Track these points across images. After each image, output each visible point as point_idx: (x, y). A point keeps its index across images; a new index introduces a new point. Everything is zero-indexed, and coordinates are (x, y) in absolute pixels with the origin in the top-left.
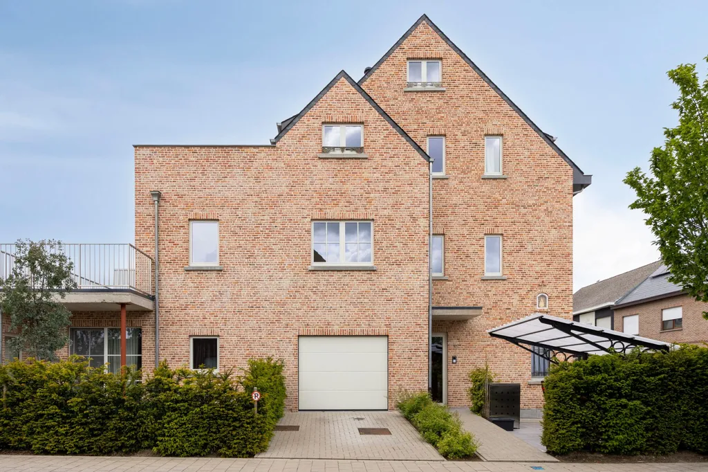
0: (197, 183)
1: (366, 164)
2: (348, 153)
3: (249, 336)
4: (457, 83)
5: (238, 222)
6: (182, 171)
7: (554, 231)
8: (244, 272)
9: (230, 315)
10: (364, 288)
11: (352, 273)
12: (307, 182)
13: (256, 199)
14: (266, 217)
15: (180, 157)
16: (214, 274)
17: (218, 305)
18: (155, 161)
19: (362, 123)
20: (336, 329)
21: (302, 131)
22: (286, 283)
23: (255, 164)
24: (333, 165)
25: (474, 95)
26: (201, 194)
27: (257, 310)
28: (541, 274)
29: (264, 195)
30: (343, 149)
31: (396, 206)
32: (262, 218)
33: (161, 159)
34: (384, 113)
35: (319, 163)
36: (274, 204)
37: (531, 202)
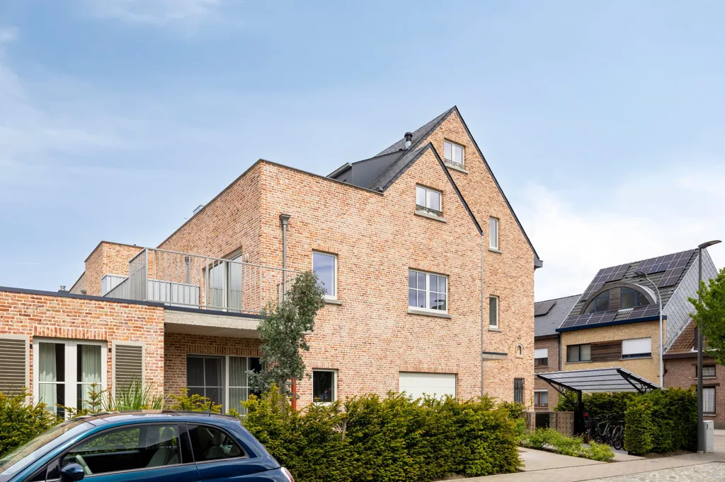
0: (320, 213)
1: (445, 227)
2: (431, 215)
3: (363, 370)
4: (474, 169)
5: (354, 260)
6: (307, 199)
7: (525, 299)
8: (359, 308)
9: (347, 350)
10: (443, 332)
11: (436, 319)
12: (406, 233)
13: (368, 240)
14: (376, 259)
15: (305, 183)
16: (335, 308)
17: (337, 339)
18: (281, 182)
19: (442, 192)
20: (425, 367)
21: (402, 186)
22: (391, 323)
23: (368, 207)
24: (423, 222)
25: (484, 182)
26: (324, 226)
27: (369, 345)
28: (519, 330)
29: (375, 239)
30: (430, 210)
31: (463, 266)
32: (373, 259)
33: (287, 181)
34: (456, 188)
35: (414, 218)
36: (382, 249)
37: (514, 274)
